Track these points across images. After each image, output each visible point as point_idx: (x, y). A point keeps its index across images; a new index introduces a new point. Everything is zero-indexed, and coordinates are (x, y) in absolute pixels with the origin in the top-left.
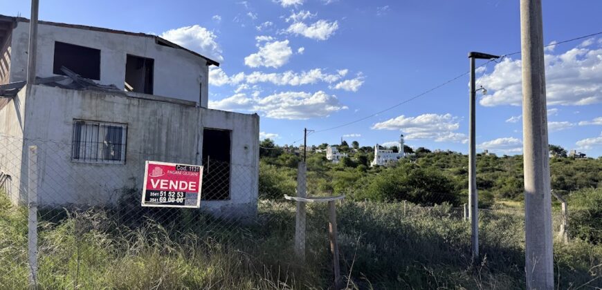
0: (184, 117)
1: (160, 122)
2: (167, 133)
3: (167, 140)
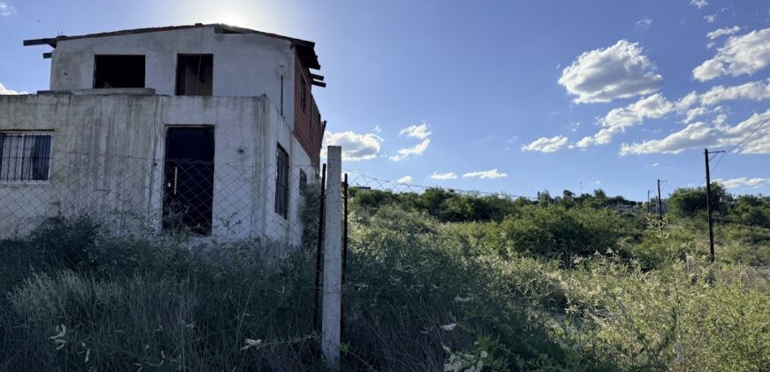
0: (133, 113)
1: (98, 123)
2: (108, 138)
3: (108, 147)
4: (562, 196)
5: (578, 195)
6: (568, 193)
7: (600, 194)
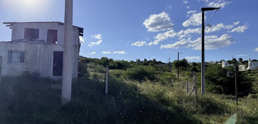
1: (37, 50)
3: (40, 55)
4: (144, 60)
5: (148, 60)
6: (145, 60)
7: (155, 60)
